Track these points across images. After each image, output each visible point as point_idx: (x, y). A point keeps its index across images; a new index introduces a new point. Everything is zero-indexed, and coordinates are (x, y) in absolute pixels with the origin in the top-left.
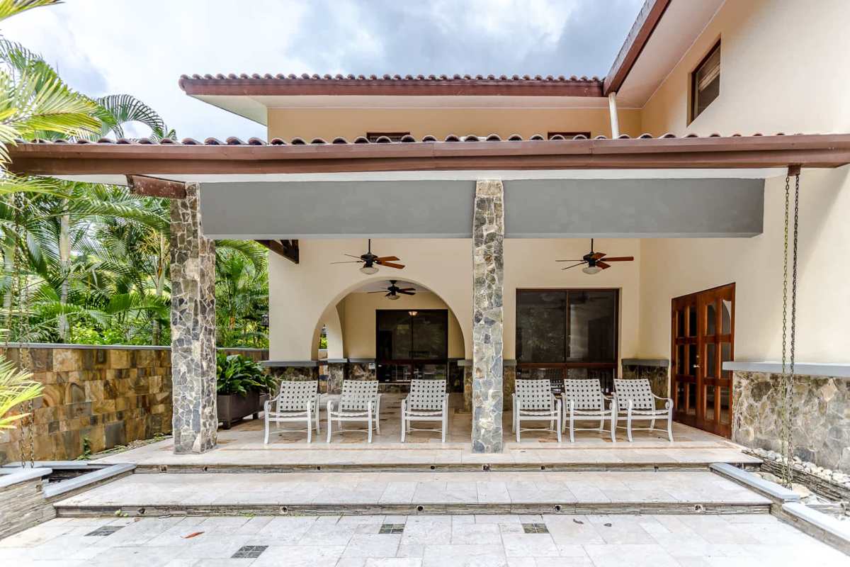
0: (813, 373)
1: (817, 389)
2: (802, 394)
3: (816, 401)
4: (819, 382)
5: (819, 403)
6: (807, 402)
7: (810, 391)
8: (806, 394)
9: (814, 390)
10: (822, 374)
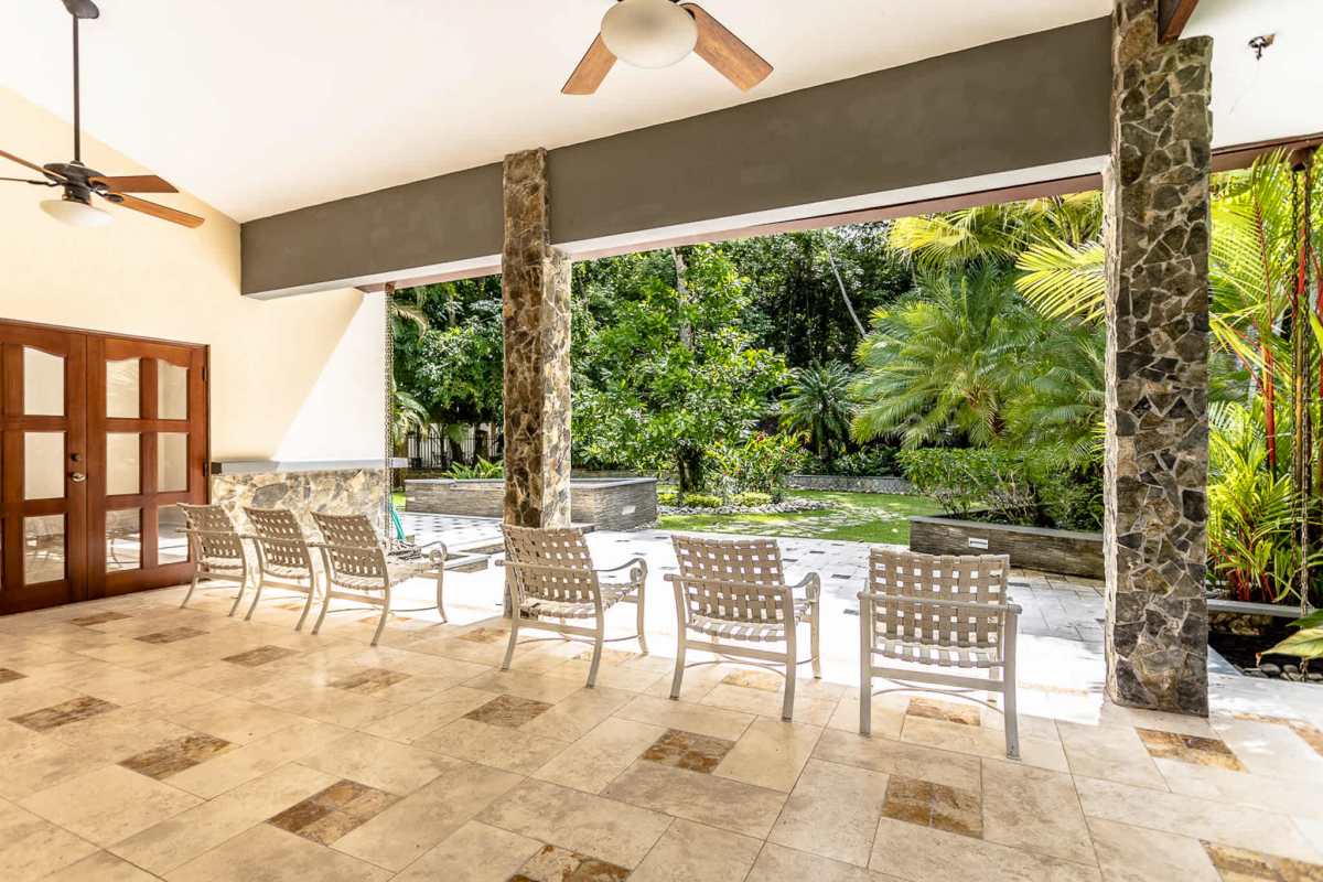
0: (340, 468)
1: (345, 482)
2: (329, 489)
3: (345, 493)
4: (346, 476)
5: (349, 496)
6: (335, 497)
7: (338, 485)
8: (333, 488)
9: (342, 483)
10: (350, 468)
